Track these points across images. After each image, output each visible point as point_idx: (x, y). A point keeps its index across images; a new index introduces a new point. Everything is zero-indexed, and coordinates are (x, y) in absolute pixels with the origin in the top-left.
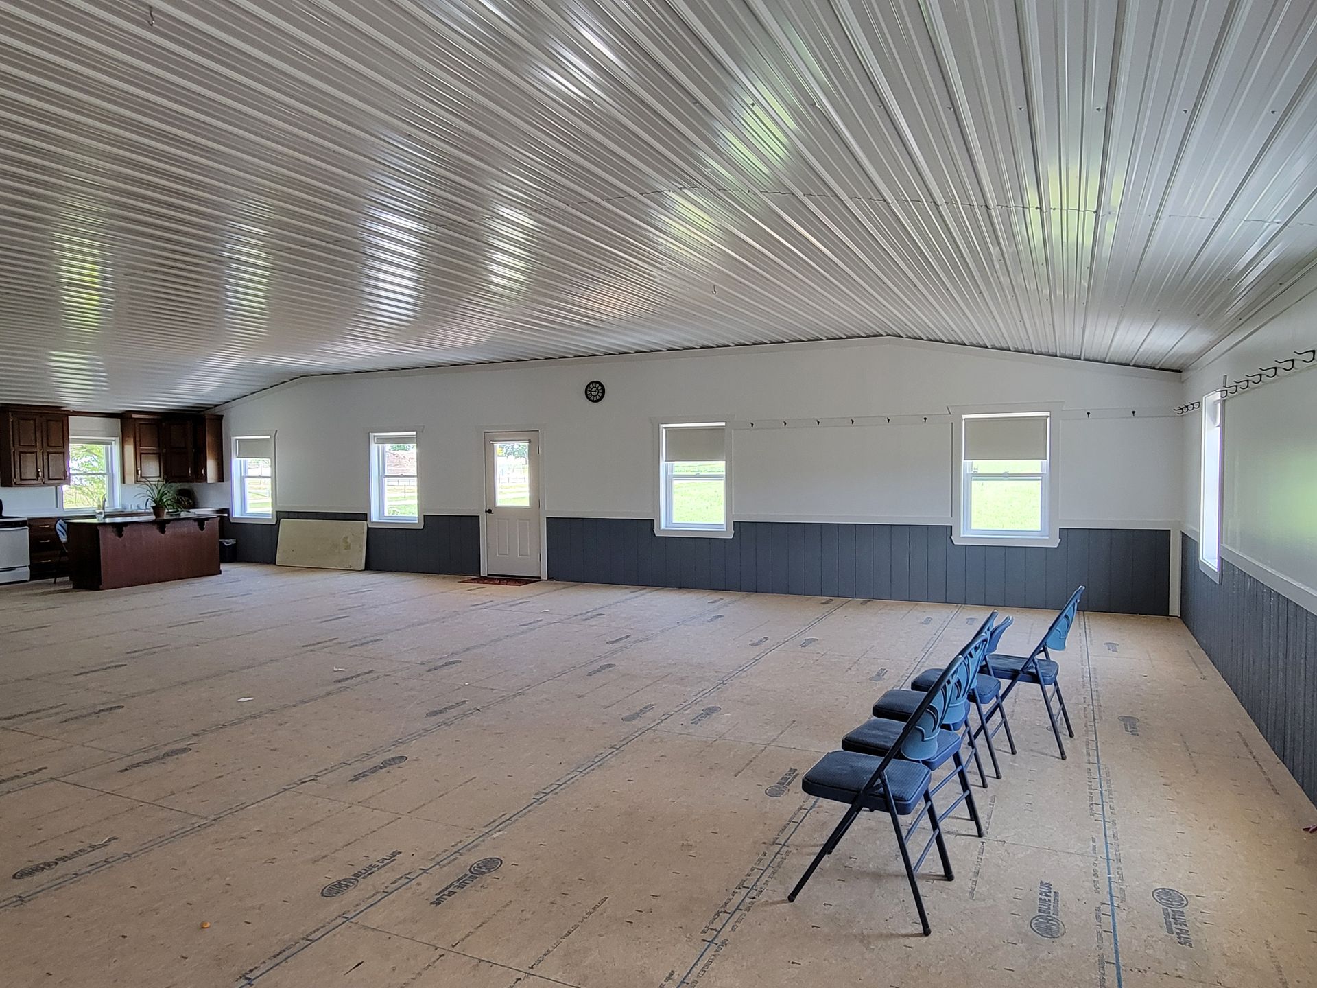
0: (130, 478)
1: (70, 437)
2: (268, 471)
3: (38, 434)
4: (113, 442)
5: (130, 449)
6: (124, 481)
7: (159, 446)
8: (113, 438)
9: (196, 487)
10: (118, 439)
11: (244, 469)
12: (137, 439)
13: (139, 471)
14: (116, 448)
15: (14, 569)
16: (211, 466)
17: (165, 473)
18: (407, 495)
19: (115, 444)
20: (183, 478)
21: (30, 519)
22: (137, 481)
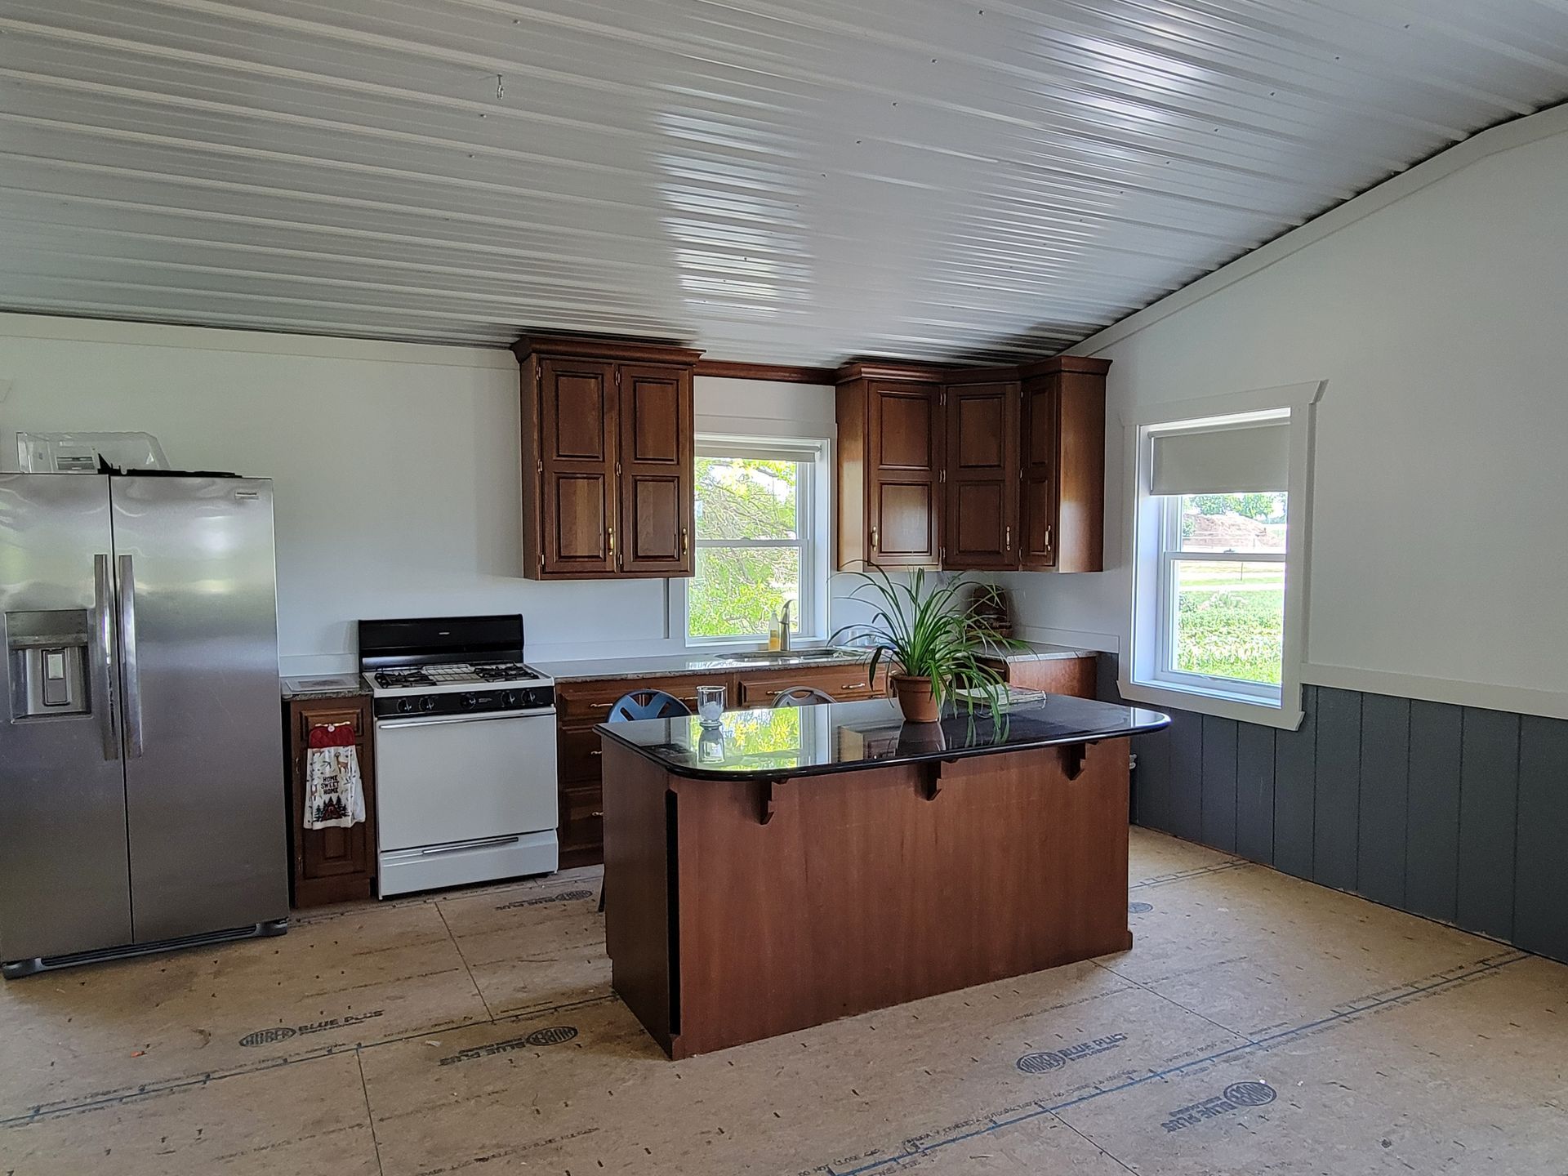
0: (854, 553)
1: (697, 437)
2: (1277, 539)
3: (611, 427)
4: (817, 454)
5: (854, 473)
6: (837, 564)
7: (930, 464)
8: (818, 443)
9: (1021, 583)
10: (826, 444)
11: (1168, 531)
12: (874, 438)
13: (876, 537)
14: (823, 469)
15: (513, 838)
16: (1070, 517)
17: (944, 542)
18: (1245, 576)
19: (821, 458)
20: (992, 558)
21: (566, 685)
22: (868, 562)
